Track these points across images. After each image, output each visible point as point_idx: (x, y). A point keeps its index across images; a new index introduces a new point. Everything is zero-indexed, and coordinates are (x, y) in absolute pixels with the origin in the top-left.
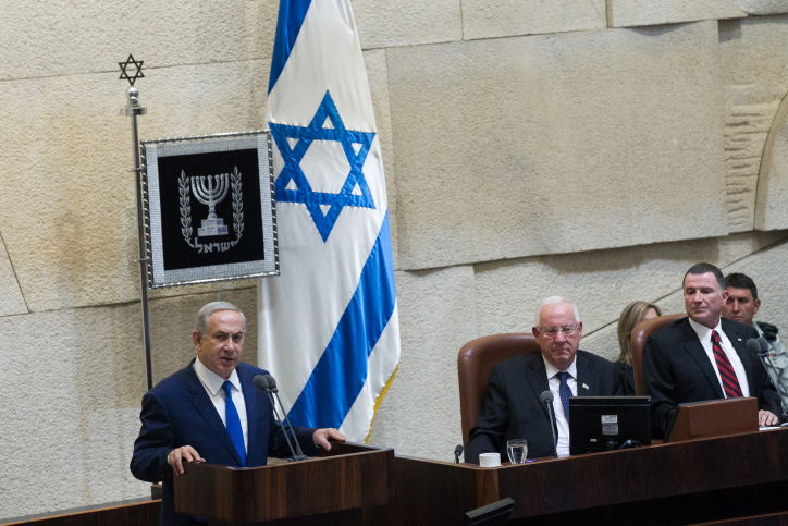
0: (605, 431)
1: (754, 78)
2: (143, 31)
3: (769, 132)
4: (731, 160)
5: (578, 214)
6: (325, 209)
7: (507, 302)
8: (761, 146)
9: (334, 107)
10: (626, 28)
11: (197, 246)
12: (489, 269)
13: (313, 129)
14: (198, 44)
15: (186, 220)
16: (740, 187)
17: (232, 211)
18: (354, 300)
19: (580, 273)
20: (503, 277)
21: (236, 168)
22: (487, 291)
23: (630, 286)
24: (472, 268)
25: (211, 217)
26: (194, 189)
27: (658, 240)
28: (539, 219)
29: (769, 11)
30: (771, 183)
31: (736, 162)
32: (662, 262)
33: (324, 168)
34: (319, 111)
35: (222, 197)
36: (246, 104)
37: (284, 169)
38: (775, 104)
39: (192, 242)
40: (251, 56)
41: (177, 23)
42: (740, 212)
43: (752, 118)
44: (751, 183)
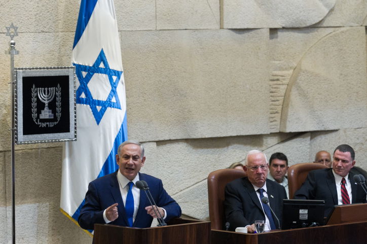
0: (301, 217)
1: (283, 58)
2: (11, 14)
3: (288, 85)
4: (271, 98)
5: (205, 119)
6: (99, 108)
7: (170, 161)
8: (284, 91)
9: (105, 57)
10: (230, 29)
11: (39, 123)
12: (162, 145)
13: (95, 67)
14: (36, 22)
15: (34, 110)
16: (275, 111)
17: (56, 106)
18: (111, 155)
19: (203, 148)
20: (169, 149)
21: (59, 85)
22: (161, 155)
23: (225, 156)
24: (155, 143)
25: (46, 109)
26: (39, 94)
27: (239, 135)
28: (187, 121)
29: (291, 26)
30: (289, 110)
31: (273, 99)
32: (238, 146)
33: (99, 88)
34: (98, 58)
35: (52, 99)
36: (57, 55)
37: (80, 87)
38: (291, 71)
39: (37, 121)
40: (60, 30)
41: (26, 11)
42: (274, 123)
43: (280, 78)
44: (279, 109)
